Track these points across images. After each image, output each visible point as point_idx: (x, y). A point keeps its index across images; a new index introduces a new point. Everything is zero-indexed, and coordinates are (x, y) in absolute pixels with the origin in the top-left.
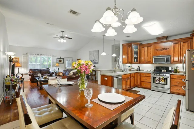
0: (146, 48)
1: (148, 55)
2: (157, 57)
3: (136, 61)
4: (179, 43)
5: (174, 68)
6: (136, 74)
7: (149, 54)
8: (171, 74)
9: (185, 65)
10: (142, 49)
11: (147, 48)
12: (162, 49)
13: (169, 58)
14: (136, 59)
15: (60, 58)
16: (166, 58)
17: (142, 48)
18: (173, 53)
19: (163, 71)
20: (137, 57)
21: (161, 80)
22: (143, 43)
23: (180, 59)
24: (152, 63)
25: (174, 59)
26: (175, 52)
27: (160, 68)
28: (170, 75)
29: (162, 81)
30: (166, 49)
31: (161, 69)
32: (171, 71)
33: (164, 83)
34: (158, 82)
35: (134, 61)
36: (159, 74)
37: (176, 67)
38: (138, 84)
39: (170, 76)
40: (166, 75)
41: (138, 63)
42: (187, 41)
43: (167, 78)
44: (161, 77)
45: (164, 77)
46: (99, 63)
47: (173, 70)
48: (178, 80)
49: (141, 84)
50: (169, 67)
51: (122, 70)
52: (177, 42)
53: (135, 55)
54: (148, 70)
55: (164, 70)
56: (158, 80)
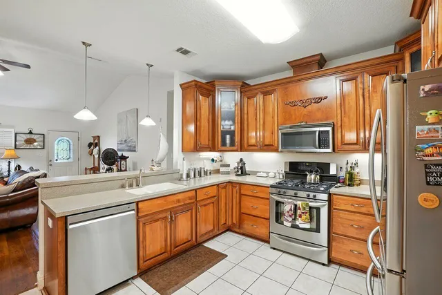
0: (260, 98)
1: (264, 123)
2: (291, 127)
3: (228, 141)
4: (359, 79)
5: (344, 170)
6: (225, 187)
7: (269, 119)
8: (333, 190)
9: (378, 157)
10: (250, 101)
11: (262, 100)
12: (306, 103)
13: (328, 131)
14: (228, 137)
15: (30, 133)
16: (319, 131)
17: (248, 98)
18: (339, 117)
19: (311, 177)
20: (232, 128)
21: (300, 216)
22: (251, 82)
23: (362, 135)
24: (276, 150)
25: (342, 137)
26: (347, 109)
27: (302, 168)
28: (330, 195)
29: (304, 217)
30: (319, 100)
31: (304, 171)
32: (335, 179)
33: (308, 226)
34: (290, 219)
35: (224, 144)
36: (292, 192)
37: (349, 165)
38: (233, 224)
39: (330, 201)
40: (315, 196)
41: (237, 151)
42: (386, 69)
43: (319, 208)
44: (299, 203)
45: (307, 205)
46: (139, 148)
47: (342, 174)
48: (357, 217)
49: (241, 221)
50: (328, 165)
51: (177, 176)
52: (351, 73)
53: (227, 122)
54: (268, 173)
55: (313, 176)
56: (291, 213)
